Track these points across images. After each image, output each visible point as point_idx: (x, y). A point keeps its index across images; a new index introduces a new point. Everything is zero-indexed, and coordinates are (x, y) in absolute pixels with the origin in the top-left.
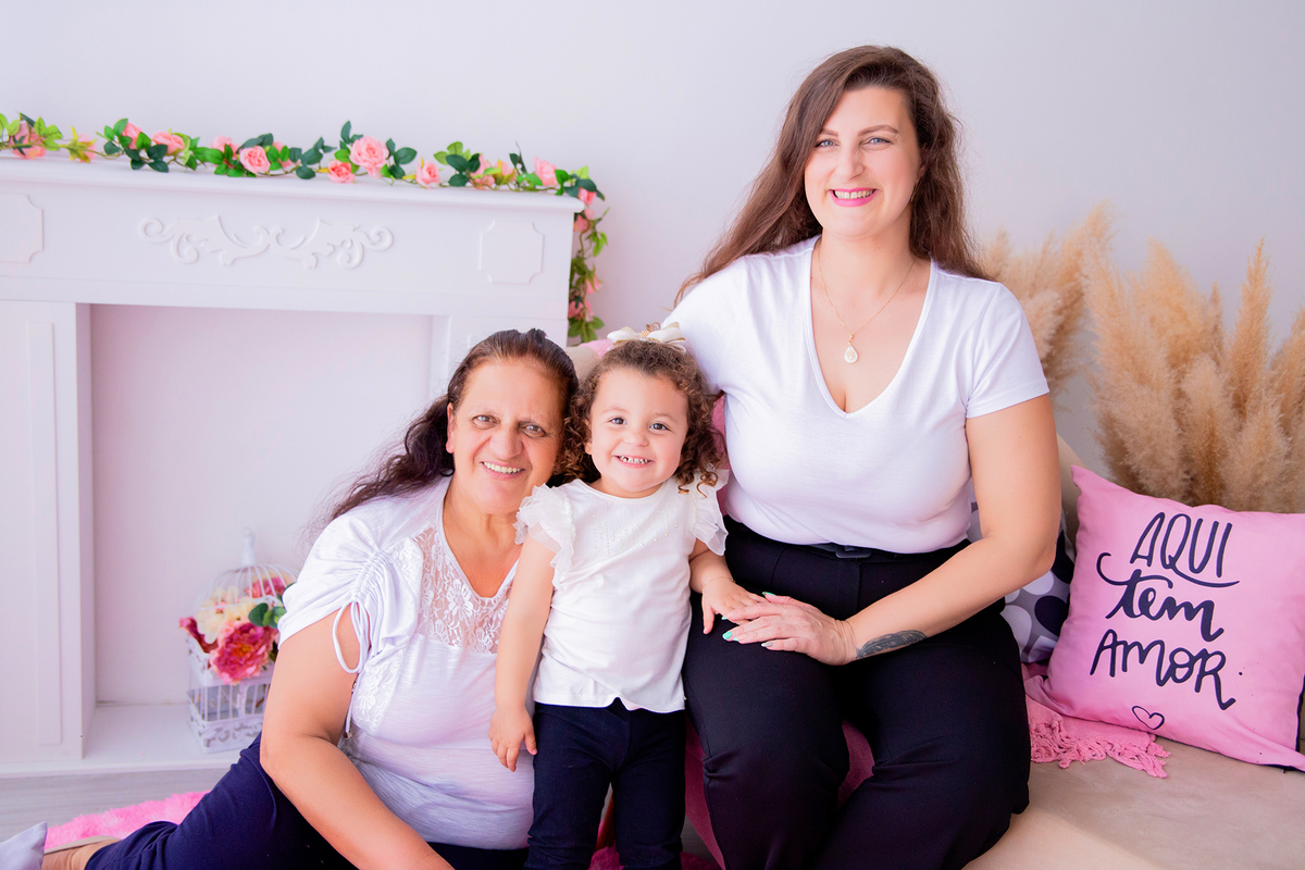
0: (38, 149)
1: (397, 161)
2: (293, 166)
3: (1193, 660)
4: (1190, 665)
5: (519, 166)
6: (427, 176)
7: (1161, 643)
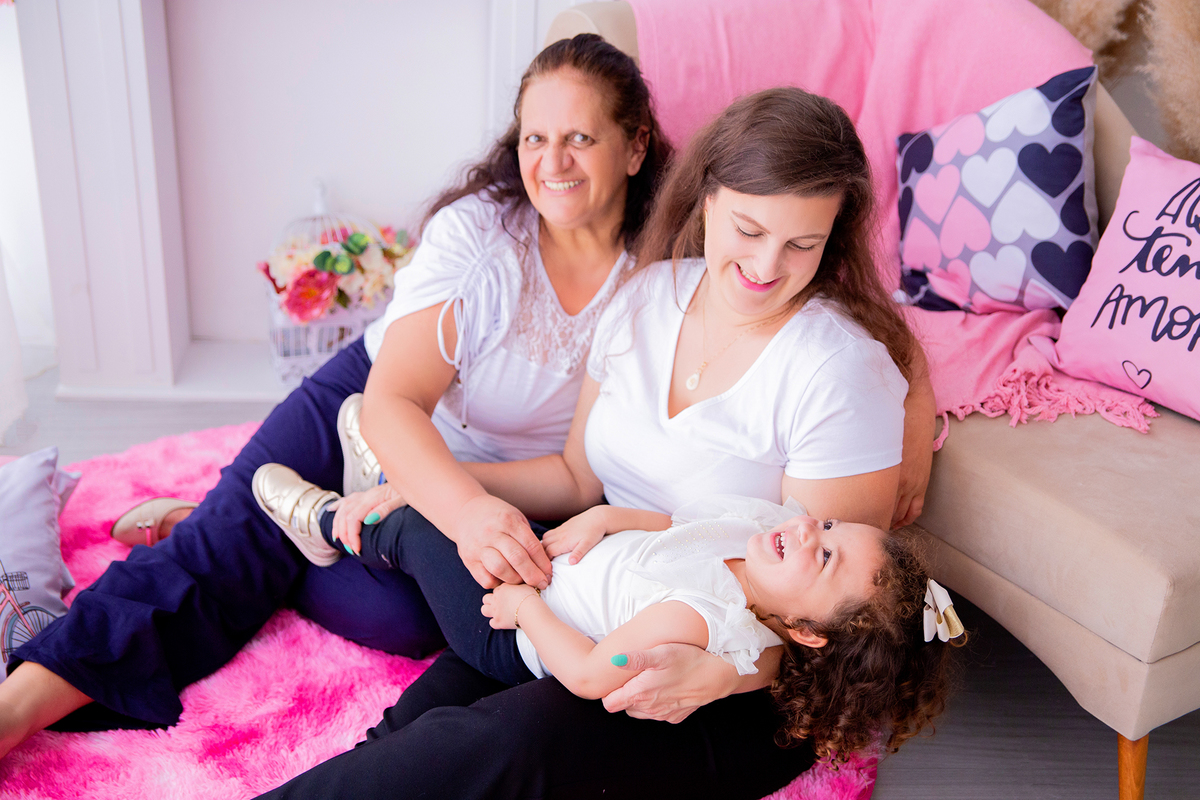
3: (1193, 318)
4: (1189, 324)
7: (1165, 299)
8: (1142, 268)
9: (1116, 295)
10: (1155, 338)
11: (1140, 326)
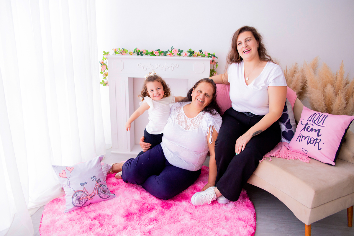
0: (124, 53)
1: (180, 53)
2: (163, 54)
3: (314, 140)
4: (314, 141)
5: (201, 53)
6: (185, 55)
7: (309, 136)
8: (305, 131)
9: (300, 136)
10: (308, 144)
11: (305, 142)
